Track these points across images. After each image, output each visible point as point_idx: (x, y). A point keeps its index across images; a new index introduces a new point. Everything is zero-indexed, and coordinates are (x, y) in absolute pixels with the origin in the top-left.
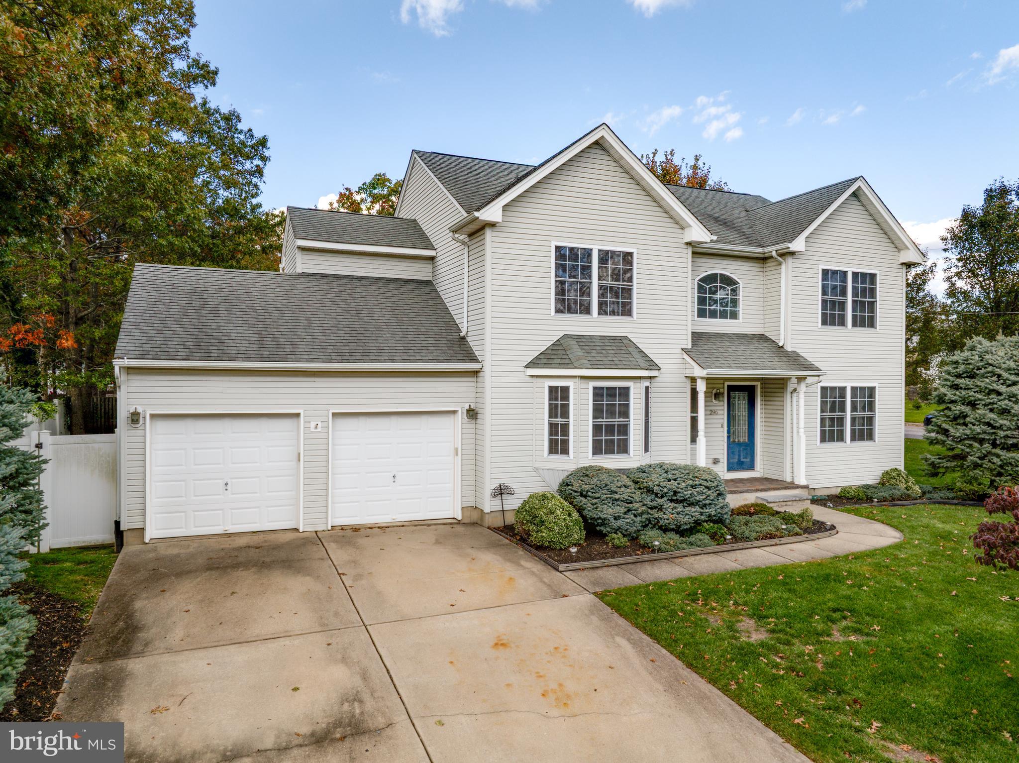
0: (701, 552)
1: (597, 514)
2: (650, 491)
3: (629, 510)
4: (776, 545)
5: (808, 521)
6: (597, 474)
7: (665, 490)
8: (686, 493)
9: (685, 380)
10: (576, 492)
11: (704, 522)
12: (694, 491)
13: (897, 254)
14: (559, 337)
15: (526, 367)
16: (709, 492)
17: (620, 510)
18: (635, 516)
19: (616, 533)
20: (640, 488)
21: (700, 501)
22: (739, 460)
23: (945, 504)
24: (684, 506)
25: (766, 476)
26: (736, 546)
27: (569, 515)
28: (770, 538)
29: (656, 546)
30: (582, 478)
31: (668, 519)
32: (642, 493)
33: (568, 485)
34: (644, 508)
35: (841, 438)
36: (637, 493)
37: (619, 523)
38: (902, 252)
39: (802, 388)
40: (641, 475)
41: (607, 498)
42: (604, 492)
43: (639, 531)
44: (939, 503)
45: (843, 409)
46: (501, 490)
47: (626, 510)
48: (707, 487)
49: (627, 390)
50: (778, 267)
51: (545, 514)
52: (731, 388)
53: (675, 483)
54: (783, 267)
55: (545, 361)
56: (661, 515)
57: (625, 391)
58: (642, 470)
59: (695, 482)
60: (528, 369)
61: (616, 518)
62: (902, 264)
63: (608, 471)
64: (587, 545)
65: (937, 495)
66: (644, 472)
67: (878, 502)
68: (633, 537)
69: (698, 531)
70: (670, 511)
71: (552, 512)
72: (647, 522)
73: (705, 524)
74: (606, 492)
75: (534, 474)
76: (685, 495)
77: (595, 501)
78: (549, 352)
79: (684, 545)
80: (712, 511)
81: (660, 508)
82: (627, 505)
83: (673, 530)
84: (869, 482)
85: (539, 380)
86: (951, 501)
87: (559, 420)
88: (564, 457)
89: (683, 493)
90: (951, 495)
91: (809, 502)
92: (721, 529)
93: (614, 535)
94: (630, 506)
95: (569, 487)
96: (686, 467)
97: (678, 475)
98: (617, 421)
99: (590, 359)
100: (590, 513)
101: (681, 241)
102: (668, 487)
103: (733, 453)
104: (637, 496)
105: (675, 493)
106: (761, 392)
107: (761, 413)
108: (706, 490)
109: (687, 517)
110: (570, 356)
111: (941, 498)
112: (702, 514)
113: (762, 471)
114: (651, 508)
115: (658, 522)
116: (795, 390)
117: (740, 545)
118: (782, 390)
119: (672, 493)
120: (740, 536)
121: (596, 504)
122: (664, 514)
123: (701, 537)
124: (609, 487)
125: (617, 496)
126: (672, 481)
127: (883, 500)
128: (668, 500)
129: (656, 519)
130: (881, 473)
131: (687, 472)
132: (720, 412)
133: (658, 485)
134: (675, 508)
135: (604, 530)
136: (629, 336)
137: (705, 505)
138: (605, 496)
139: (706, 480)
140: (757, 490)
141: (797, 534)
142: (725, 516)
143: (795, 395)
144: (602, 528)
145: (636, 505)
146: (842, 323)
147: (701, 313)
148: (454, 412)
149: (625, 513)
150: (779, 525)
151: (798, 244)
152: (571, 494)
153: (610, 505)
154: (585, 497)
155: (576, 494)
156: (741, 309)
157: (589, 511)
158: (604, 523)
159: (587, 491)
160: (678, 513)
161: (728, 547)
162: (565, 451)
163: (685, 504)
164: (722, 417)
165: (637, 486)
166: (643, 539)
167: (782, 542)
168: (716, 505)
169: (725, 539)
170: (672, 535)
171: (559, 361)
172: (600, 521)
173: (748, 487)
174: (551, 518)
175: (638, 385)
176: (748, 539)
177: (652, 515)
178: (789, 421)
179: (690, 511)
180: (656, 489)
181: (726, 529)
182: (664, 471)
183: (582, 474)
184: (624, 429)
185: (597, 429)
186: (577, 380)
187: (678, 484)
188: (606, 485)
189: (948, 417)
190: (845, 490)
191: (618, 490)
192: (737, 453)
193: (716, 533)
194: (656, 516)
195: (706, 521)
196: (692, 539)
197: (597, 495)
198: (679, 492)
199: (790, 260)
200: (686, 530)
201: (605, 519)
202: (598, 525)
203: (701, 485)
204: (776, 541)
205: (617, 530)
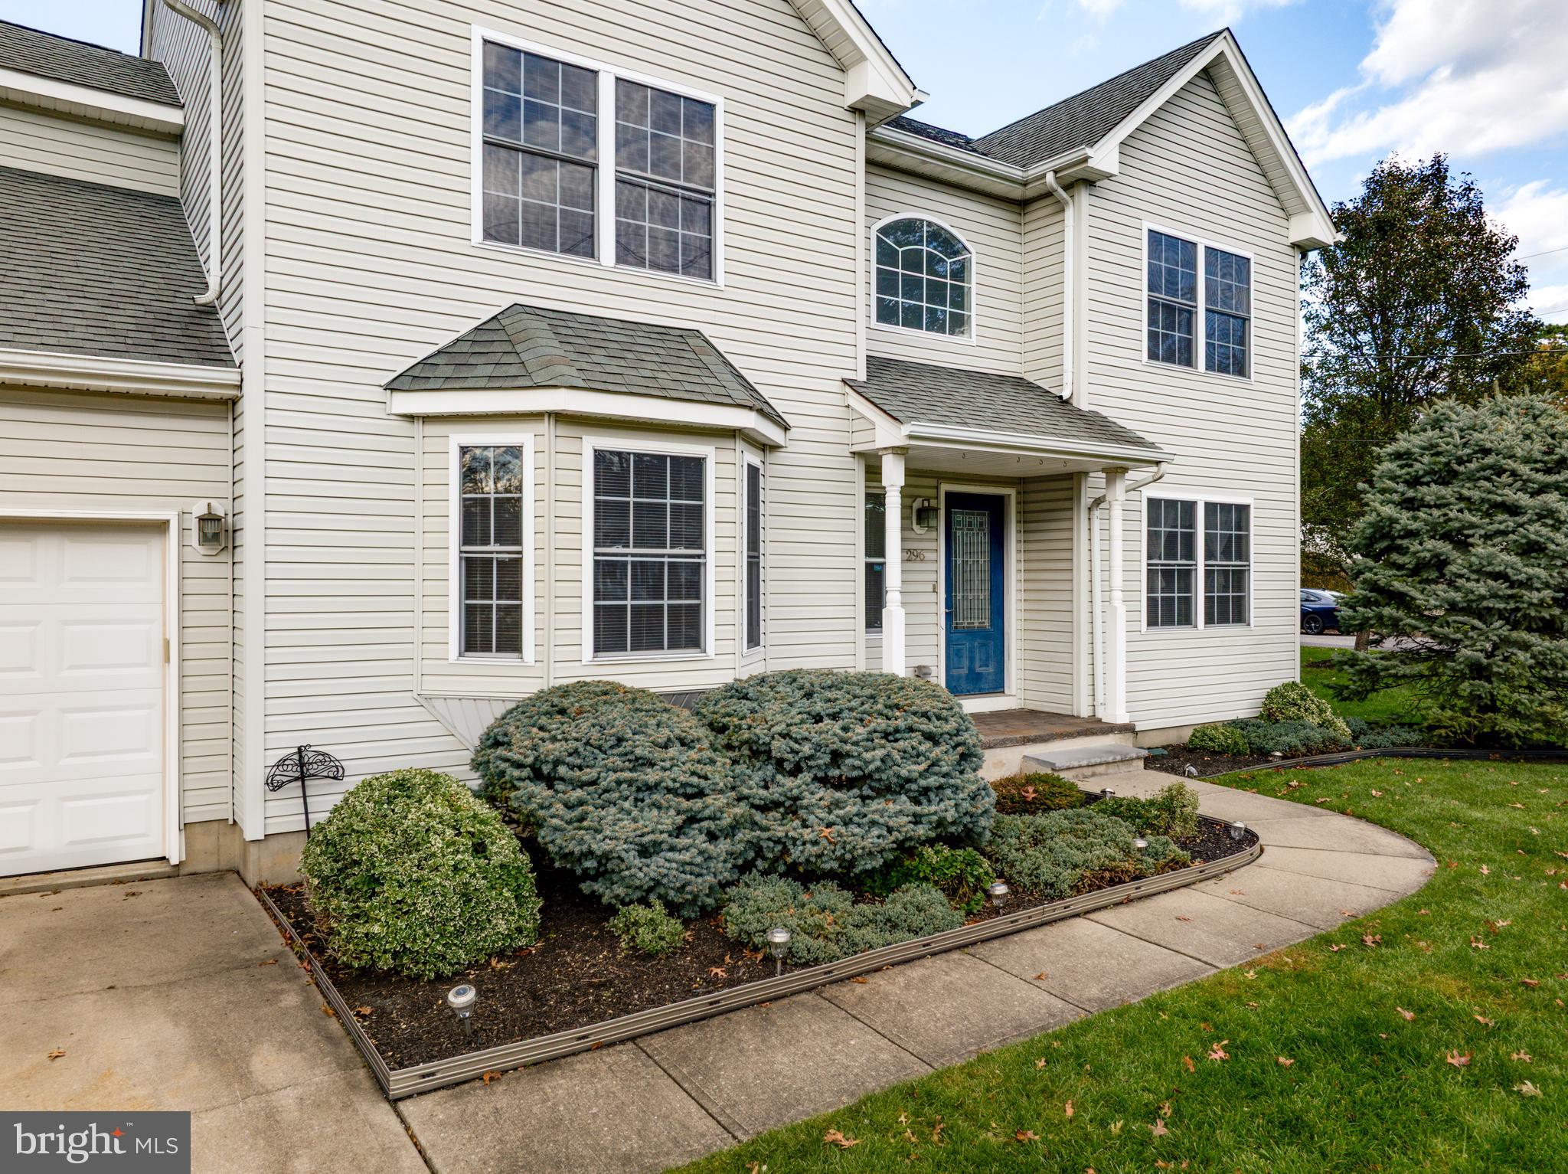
0: (921, 951)
1: (581, 841)
2: (759, 753)
3: (692, 819)
4: (1129, 901)
5: (1185, 821)
6: (593, 706)
7: (807, 749)
8: (868, 756)
9: (852, 463)
10: (519, 766)
11: (923, 844)
12: (893, 749)
13: (1284, 223)
14: (496, 311)
15: (391, 387)
16: (937, 751)
17: (659, 821)
18: (712, 837)
19: (644, 902)
20: (729, 747)
21: (909, 780)
22: (971, 669)
23: (1405, 756)
24: (864, 798)
25: (1030, 706)
26: (1022, 916)
27: (479, 849)
28: (1112, 882)
29: (777, 945)
30: (543, 720)
31: (815, 843)
32: (735, 762)
33: (497, 744)
34: (741, 809)
35: (1186, 619)
36: (720, 760)
37: (656, 865)
38: (1293, 219)
39: (1119, 493)
40: (736, 705)
41: (619, 783)
42: (609, 762)
43: (724, 885)
44: (1394, 755)
45: (1189, 554)
46: (302, 764)
47: (679, 819)
48: (930, 737)
49: (698, 463)
50: (1058, 218)
51: (388, 853)
52: (953, 500)
53: (837, 727)
54: (1069, 214)
55: (448, 371)
56: (793, 828)
57: (691, 471)
58: (737, 692)
59: (893, 723)
60: (397, 396)
61: (644, 852)
62: (1294, 246)
63: (635, 698)
64: (542, 952)
65: (1385, 739)
66: (746, 697)
67: (1284, 758)
68: (703, 908)
69: (908, 876)
70: (823, 814)
71: (410, 845)
72: (751, 854)
73: (928, 851)
74: (619, 763)
75: (419, 713)
76: (867, 763)
77: (578, 793)
78: (465, 347)
79: (868, 933)
80: (945, 808)
81: (791, 807)
82: (685, 804)
83: (830, 875)
84: (1242, 715)
85: (432, 429)
86: (1413, 750)
87: (494, 550)
88: (507, 659)
89: (859, 757)
90: (1414, 737)
91: (1141, 764)
92: (973, 863)
93: (639, 912)
94: (697, 804)
95: (500, 751)
96: (863, 680)
97: (842, 703)
98: (668, 553)
99: (585, 366)
100: (558, 838)
101: (838, 100)
102: (816, 739)
103: (958, 654)
104: (720, 771)
105: (837, 757)
106: (1018, 512)
107: (1019, 561)
108: (928, 744)
109: (875, 832)
110: (524, 357)
111: (1393, 744)
112: (917, 819)
113: (1021, 694)
114: (764, 809)
115: (785, 851)
116: (1098, 502)
117: (1035, 913)
118: (1067, 504)
119: (827, 759)
120: (1027, 880)
121: (581, 803)
122: (805, 826)
123: (922, 899)
124: (626, 746)
125: (651, 776)
126: (827, 721)
127: (1290, 754)
128: (815, 779)
129: (778, 841)
130: (1263, 693)
131: (868, 691)
132: (929, 556)
133: (785, 736)
134: (837, 804)
135: (608, 893)
136: (707, 331)
137: (926, 791)
138: (613, 776)
139: (925, 715)
140: (1026, 741)
141: (1176, 864)
142: (983, 822)
143: (1097, 513)
144: (598, 887)
145: (716, 802)
146: (1188, 361)
147: (886, 313)
148: (160, 527)
149: (679, 831)
150: (1129, 838)
151: (1104, 156)
152: (502, 773)
153: (627, 805)
154: (550, 781)
155: (516, 773)
156: (974, 311)
157: (556, 829)
158: (605, 867)
159: (557, 763)
160: (847, 822)
161: (1001, 923)
162: (511, 642)
163: (866, 791)
164: (933, 566)
165: (722, 739)
166: (736, 918)
167: (1145, 891)
168: (956, 789)
169: (989, 896)
170: (829, 894)
171: (489, 370)
172: (590, 864)
173: (999, 732)
174: (406, 866)
175: (728, 456)
176: (1051, 892)
177: (766, 829)
178: (1084, 576)
179: (882, 812)
180: (779, 747)
181: (986, 863)
182: (799, 694)
183: (545, 707)
184: (690, 579)
185: (607, 573)
186: (545, 427)
187: (845, 729)
188: (620, 740)
189: (1400, 567)
190: (1202, 732)
191: (658, 754)
192: (966, 654)
193: (960, 879)
194: (779, 832)
195: (931, 842)
196: (895, 905)
197: (588, 774)
198: (848, 755)
199: (1084, 197)
200: (870, 873)
201: (606, 856)
202: (586, 876)
203: (911, 729)
204: (1128, 889)
205: (650, 890)
